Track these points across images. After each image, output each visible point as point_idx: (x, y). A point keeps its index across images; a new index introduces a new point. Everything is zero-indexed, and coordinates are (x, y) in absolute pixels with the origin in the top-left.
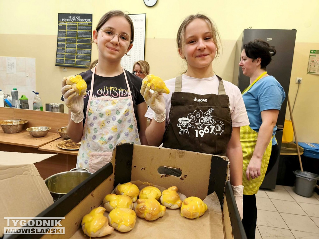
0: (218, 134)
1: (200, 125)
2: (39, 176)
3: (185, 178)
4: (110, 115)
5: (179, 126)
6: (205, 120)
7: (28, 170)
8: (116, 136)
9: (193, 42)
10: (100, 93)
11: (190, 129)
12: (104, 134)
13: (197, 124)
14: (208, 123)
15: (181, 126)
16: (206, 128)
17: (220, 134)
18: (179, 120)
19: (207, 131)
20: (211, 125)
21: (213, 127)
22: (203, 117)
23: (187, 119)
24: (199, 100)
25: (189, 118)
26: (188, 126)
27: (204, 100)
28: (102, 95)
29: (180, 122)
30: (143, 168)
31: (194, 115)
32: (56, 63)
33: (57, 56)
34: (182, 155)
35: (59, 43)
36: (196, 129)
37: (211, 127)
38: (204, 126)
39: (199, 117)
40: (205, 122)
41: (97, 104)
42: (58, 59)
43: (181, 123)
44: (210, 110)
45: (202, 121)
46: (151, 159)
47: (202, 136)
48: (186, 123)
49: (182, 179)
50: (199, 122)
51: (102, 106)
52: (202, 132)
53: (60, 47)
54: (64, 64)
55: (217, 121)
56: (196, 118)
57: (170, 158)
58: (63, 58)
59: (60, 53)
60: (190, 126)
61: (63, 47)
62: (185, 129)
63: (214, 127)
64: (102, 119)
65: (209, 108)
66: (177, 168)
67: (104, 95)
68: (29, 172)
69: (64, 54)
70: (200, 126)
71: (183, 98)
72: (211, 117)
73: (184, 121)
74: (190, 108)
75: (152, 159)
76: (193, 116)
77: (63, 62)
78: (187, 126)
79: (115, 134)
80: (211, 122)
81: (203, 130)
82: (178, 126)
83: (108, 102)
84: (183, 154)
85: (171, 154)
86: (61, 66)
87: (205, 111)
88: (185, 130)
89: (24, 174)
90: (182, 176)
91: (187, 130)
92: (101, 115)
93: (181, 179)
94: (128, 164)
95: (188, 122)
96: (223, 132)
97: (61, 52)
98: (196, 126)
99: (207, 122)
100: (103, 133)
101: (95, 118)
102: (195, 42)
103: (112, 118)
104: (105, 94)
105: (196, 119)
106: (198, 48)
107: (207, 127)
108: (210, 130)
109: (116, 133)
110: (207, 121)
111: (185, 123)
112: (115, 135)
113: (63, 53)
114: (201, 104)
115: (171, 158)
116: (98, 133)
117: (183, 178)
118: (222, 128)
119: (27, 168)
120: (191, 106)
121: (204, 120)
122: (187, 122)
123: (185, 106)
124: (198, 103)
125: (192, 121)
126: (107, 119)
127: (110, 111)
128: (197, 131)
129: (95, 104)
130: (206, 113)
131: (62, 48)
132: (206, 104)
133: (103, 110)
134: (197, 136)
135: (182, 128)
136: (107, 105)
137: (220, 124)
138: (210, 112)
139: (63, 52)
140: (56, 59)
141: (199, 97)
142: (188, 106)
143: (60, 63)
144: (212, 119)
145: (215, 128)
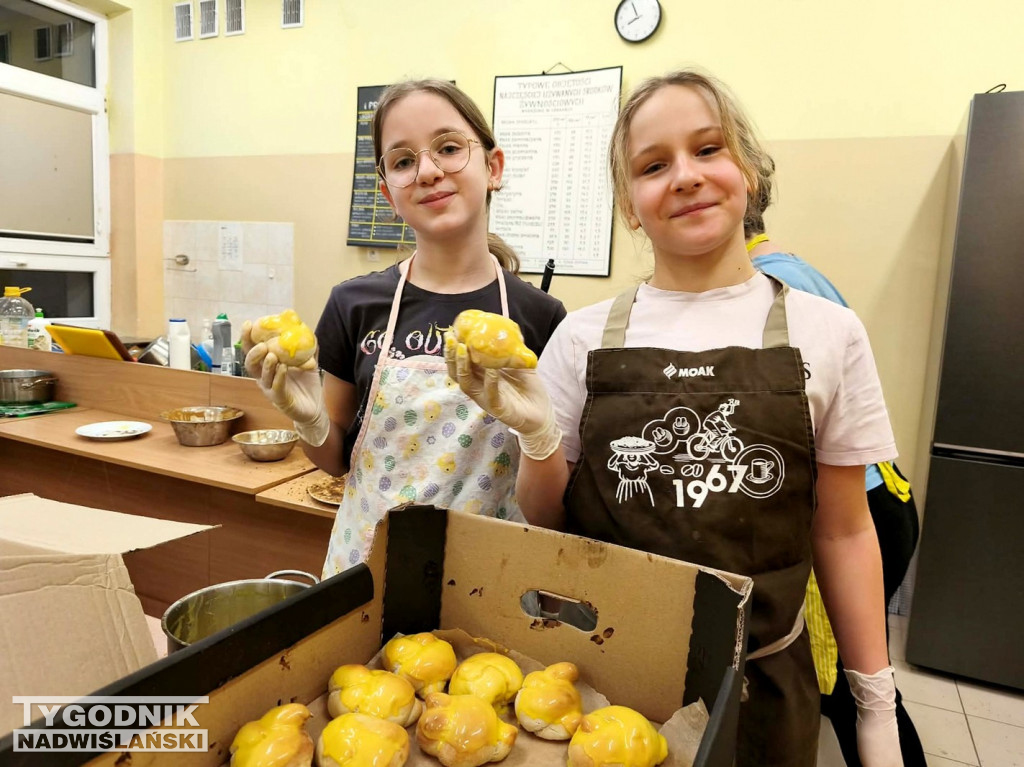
0: (758, 496)
1: (692, 462)
2: (129, 591)
3: (609, 637)
4: (437, 417)
5: (615, 469)
6: (709, 441)
7: (96, 571)
8: (450, 487)
9: (655, 168)
10: (414, 342)
11: (653, 479)
12: (413, 478)
13: (678, 458)
14: (718, 456)
15: (622, 467)
16: (714, 473)
17: (769, 493)
18: (615, 444)
19: (716, 482)
20: (733, 461)
21: (741, 470)
22: (703, 431)
23: (642, 442)
24: (683, 373)
25: (649, 437)
26: (648, 467)
27: (701, 371)
28: (421, 352)
29: (619, 453)
30: (475, 591)
31: (667, 426)
32: (350, 236)
33: (351, 215)
34: (599, 559)
35: (358, 176)
36: (678, 476)
37: (730, 468)
38: (708, 466)
39: (686, 433)
40: (708, 451)
41: (400, 380)
42: (355, 224)
43: (622, 456)
44: (725, 406)
45: (698, 448)
46: (500, 561)
47: (698, 504)
48: (638, 458)
49: (599, 640)
50: (686, 452)
51: (416, 389)
52: (698, 490)
53: (361, 188)
54: (371, 240)
55: (754, 447)
56: (676, 438)
57: (558, 564)
58: (367, 220)
59: (362, 208)
60: (653, 469)
61: (370, 188)
62: (636, 478)
63: (746, 467)
64: (411, 430)
65: (724, 399)
66: (582, 602)
67: (427, 351)
68: (98, 578)
69: (372, 210)
70: (692, 467)
71: (623, 367)
72: (730, 431)
73: (630, 449)
74: (649, 403)
75: (504, 562)
76: (663, 431)
77: (369, 233)
78: (642, 468)
79: (445, 481)
80: (734, 450)
81: (703, 479)
82: (613, 469)
83: (434, 377)
84: (603, 555)
85: (562, 550)
86: (363, 246)
87: (707, 409)
88: (638, 480)
89: (77, 584)
90: (599, 630)
91: (642, 481)
92: (410, 416)
93: (594, 638)
94: (430, 572)
95: (645, 453)
96: (779, 484)
97: (365, 203)
98: (677, 466)
99: (718, 449)
100: (413, 475)
101: (391, 425)
102: (665, 165)
103: (444, 428)
104: (430, 348)
105: (674, 442)
106: (673, 187)
107: (716, 468)
108: (730, 481)
109: (449, 476)
110: (716, 447)
111: (635, 457)
112: (447, 484)
113: (370, 207)
114: (691, 385)
115: (562, 564)
116: (396, 471)
117: (602, 637)
118: (775, 471)
119: (93, 564)
120: (653, 396)
121: (705, 444)
122: (643, 454)
123: (634, 397)
124: (681, 384)
125: (658, 449)
126: (426, 431)
127: (439, 406)
128: (678, 483)
129: (394, 379)
130: (711, 418)
131: (366, 191)
132: (709, 383)
133: (418, 403)
134: (680, 503)
135: (627, 474)
136: (431, 385)
137: (767, 457)
138: (725, 413)
139: (369, 204)
140: (350, 224)
141: (683, 359)
142: (644, 395)
143: (360, 236)
144: (735, 439)
145: (748, 471)
